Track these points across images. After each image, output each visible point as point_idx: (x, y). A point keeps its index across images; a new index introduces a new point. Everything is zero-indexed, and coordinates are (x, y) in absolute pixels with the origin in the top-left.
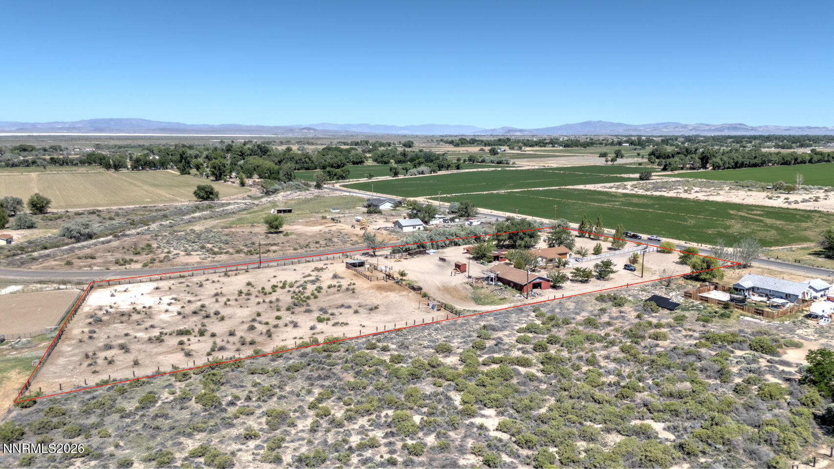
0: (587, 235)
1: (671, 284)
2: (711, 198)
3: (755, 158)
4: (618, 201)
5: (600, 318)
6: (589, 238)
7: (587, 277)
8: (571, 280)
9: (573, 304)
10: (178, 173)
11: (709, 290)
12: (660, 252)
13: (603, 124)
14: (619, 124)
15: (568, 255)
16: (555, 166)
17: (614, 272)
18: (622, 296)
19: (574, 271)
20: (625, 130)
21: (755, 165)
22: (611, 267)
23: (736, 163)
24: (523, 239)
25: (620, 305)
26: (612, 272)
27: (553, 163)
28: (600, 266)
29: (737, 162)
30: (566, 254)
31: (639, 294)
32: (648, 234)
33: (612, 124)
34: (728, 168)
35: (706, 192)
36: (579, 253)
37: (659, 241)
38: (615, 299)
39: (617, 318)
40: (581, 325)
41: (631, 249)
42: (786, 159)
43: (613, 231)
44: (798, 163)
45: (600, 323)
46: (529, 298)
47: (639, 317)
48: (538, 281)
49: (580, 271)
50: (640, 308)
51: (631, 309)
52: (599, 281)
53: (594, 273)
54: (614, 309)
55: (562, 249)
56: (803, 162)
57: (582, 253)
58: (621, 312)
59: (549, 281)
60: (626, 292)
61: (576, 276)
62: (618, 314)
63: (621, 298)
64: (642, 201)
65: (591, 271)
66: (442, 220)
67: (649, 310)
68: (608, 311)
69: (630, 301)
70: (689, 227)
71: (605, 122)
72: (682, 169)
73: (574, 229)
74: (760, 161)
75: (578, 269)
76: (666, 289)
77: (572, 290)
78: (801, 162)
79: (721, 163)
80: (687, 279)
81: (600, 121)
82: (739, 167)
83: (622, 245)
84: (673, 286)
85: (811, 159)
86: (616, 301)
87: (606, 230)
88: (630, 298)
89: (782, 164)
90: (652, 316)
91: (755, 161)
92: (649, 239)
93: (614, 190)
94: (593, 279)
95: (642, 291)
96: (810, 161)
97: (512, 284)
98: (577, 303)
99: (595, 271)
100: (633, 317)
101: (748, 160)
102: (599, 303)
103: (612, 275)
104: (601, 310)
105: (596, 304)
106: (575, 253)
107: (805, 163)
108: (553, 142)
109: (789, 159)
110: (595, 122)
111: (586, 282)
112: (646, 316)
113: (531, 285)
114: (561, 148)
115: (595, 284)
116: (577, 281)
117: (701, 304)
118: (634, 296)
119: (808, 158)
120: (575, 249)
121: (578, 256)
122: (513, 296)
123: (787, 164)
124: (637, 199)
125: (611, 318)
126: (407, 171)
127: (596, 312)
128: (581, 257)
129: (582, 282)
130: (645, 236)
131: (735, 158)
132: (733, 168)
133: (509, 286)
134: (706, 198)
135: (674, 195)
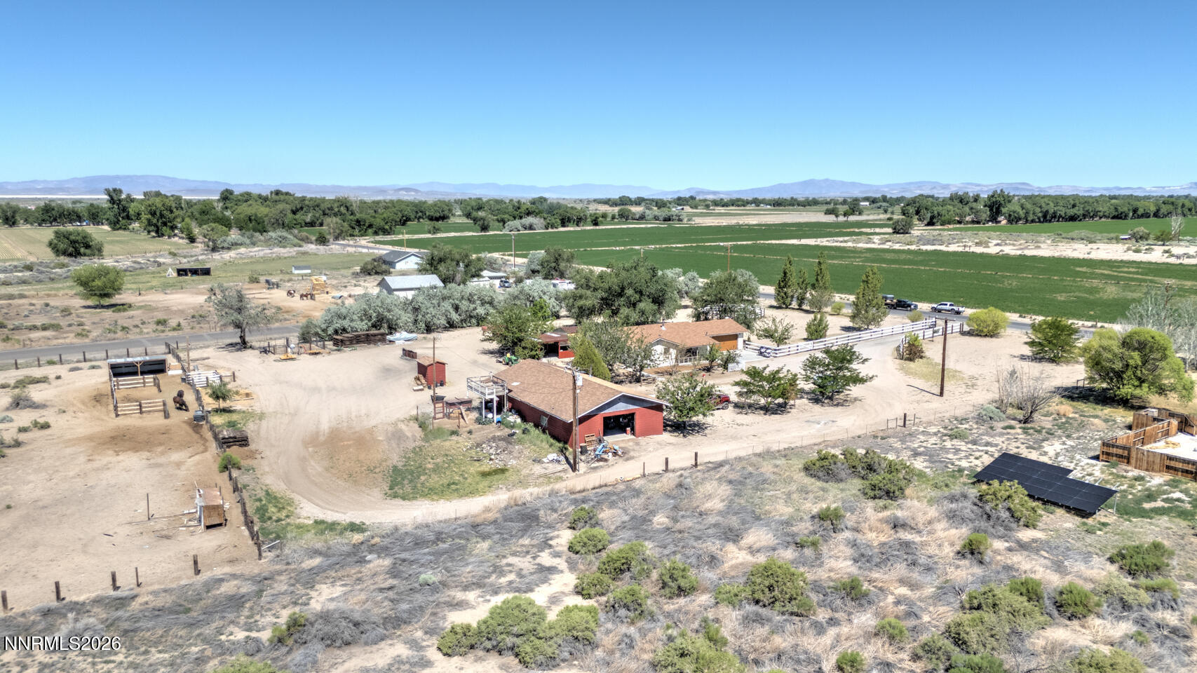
0: (794, 304)
1: (1036, 416)
2: (1028, 253)
3: (1074, 206)
4: (860, 257)
5: (818, 560)
6: (800, 309)
7: (783, 395)
8: (737, 406)
9: (725, 490)
10: (109, 229)
11: (1167, 434)
12: (970, 333)
13: (830, 183)
14: (853, 184)
15: (740, 341)
16: (755, 222)
17: (862, 381)
18: (891, 457)
19: (746, 378)
20: (861, 192)
21: (1072, 218)
22: (854, 366)
23: (1045, 214)
24: (634, 305)
25: (889, 495)
26: (857, 380)
27: (753, 221)
28: (821, 363)
29: (1047, 211)
30: (735, 337)
31: (943, 449)
32: (931, 302)
33: (843, 183)
34: (1033, 221)
35: (1014, 245)
36: (769, 334)
37: (958, 313)
38: (870, 468)
39: (884, 558)
40: (733, 601)
41: (898, 329)
42: (1120, 210)
43: (852, 298)
44: (1139, 217)
45: (817, 587)
46: (582, 467)
47: (972, 550)
48: (621, 408)
49: (762, 378)
50: (967, 508)
51: (933, 512)
52: (817, 408)
53: (802, 384)
54: (871, 511)
55: (728, 325)
56: (1146, 215)
57: (779, 337)
58: (896, 525)
59: (659, 408)
60: (903, 441)
61: (751, 392)
62: (886, 536)
63: (892, 468)
64: (903, 257)
65: (794, 379)
66: (497, 282)
67: (1005, 515)
68: (850, 519)
69: (921, 475)
70: (1011, 290)
71: (834, 181)
72: (960, 222)
73: (767, 296)
74: (1081, 212)
75: (754, 373)
76: (1025, 430)
77: (734, 438)
78: (1142, 216)
79: (1022, 213)
80: (1071, 398)
81: (827, 180)
82: (1050, 221)
83: (875, 320)
84: (1043, 421)
85: (1158, 211)
86: (875, 478)
87: (837, 297)
88: (919, 464)
89: (1114, 218)
90: (1023, 546)
91: (1072, 212)
92: (934, 310)
93: (850, 244)
94: (802, 403)
95: (952, 437)
96: (1156, 215)
97: (545, 422)
98: (738, 485)
99: (807, 378)
100: (948, 551)
101: (1064, 209)
102: (816, 484)
103: (855, 390)
104: (822, 517)
105: (804, 490)
106: (759, 336)
107: (1149, 217)
108: (756, 202)
109: (1125, 209)
110: (819, 181)
111: (781, 409)
112: (999, 545)
113: (598, 422)
114: (769, 207)
115: (807, 416)
116: (752, 407)
117: (1174, 484)
118: (930, 455)
119: (1153, 209)
120: (758, 325)
121: (767, 343)
122: (537, 461)
123: (1121, 218)
124: (893, 254)
125: (861, 558)
126: (504, 223)
127: (803, 528)
128: (772, 345)
129: (766, 410)
130: (924, 306)
131: (1044, 205)
132: (1040, 222)
133: (537, 426)
134: (1019, 252)
135: (961, 249)
